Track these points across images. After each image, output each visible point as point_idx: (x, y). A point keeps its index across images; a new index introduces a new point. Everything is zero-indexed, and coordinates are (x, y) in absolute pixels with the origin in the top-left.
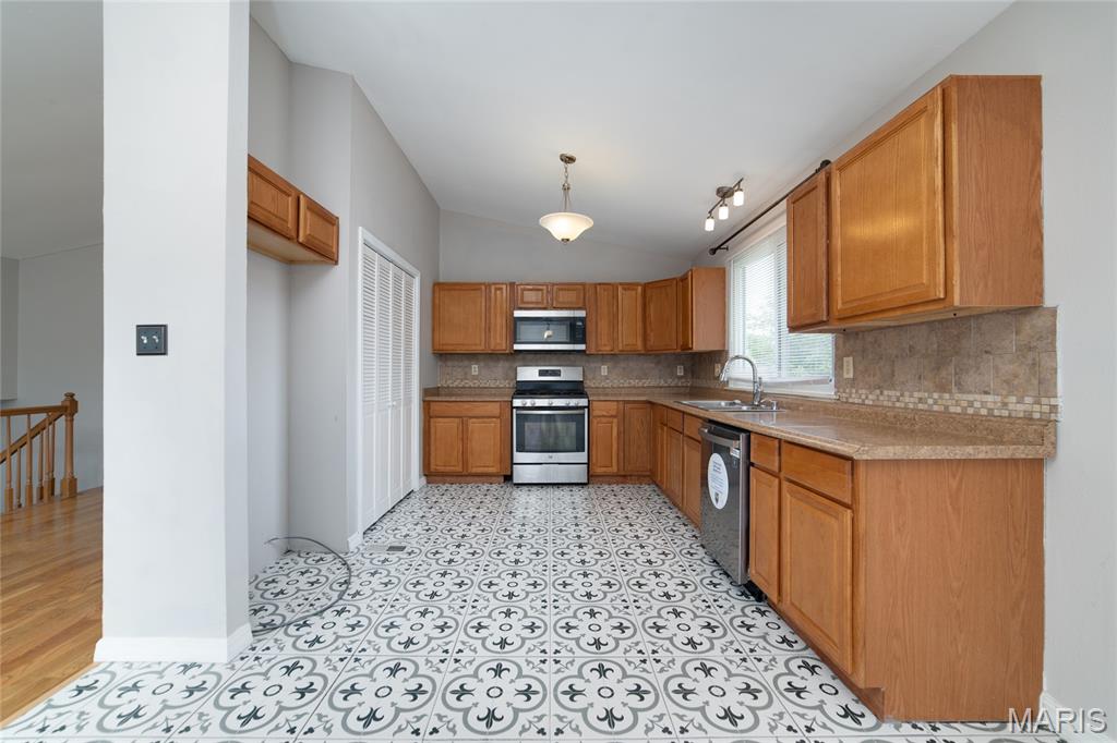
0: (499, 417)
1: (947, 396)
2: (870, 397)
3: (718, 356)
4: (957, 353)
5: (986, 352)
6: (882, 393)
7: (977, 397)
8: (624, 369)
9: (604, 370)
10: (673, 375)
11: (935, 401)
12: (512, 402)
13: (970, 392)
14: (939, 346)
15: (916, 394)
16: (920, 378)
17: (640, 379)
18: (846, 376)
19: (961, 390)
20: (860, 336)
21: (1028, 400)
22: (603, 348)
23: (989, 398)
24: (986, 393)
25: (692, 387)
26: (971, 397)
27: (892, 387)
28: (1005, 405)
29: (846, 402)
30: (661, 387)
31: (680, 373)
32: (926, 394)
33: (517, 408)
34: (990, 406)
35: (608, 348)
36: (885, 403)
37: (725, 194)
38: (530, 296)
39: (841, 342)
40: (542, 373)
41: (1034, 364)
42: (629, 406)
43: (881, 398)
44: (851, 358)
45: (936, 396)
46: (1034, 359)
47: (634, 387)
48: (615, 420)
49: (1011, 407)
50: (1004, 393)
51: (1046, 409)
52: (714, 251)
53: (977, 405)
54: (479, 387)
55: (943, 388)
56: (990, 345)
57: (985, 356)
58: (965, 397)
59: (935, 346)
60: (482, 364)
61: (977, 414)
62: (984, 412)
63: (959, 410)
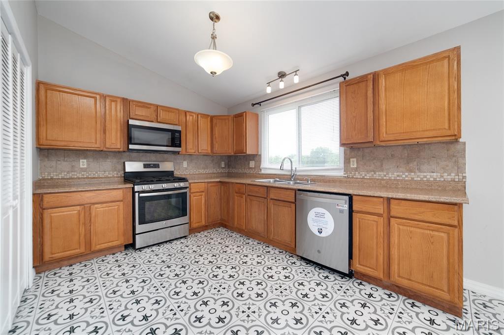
0: (122, 201)
1: (413, 174)
2: (368, 175)
3: (256, 157)
4: (418, 157)
5: (433, 157)
6: (375, 174)
7: (429, 174)
8: (196, 163)
9: (185, 164)
10: (219, 166)
11: (406, 176)
12: (133, 188)
13: (425, 172)
14: (408, 155)
15: (395, 174)
16: (398, 167)
17: (204, 169)
18: (352, 166)
19: (420, 171)
20: (361, 149)
21: (453, 174)
22: (190, 151)
23: (435, 174)
24: (432, 172)
25: (228, 172)
26: (425, 174)
27: (382, 171)
28: (442, 176)
29: (353, 178)
30: (214, 173)
31: (223, 166)
32: (401, 174)
33: (139, 192)
34: (435, 177)
35: (193, 151)
36: (377, 178)
37: (282, 75)
38: (140, 112)
39: (348, 152)
40: (145, 166)
41: (456, 162)
42: (210, 184)
43: (375, 175)
44: (355, 159)
45: (407, 174)
46: (455, 160)
47: (201, 174)
48: (204, 194)
49: (445, 177)
50: (442, 172)
51: (461, 177)
52: (253, 105)
53: (428, 177)
54: (87, 178)
55: (411, 171)
56: (435, 154)
57: (432, 159)
58: (422, 174)
59: (406, 155)
60: (91, 160)
61: (428, 181)
62: (432, 179)
63: (419, 179)
